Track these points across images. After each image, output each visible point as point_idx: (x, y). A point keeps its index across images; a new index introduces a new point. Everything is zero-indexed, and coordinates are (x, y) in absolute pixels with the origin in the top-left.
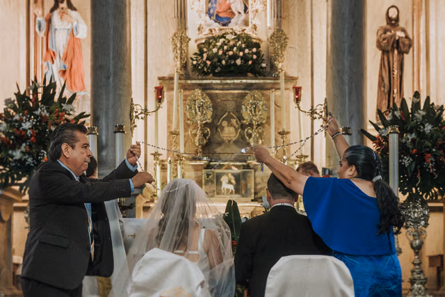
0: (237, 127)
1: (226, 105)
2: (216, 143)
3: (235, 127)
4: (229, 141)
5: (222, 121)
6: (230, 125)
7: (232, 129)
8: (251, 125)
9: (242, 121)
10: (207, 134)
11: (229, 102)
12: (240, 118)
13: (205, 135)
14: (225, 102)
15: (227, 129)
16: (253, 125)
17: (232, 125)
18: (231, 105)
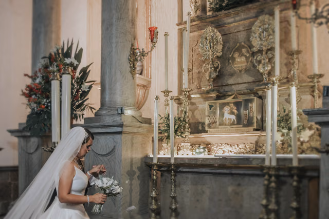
0: (248, 56)
1: (238, 36)
2: (229, 75)
3: (246, 56)
4: (240, 71)
5: (234, 52)
6: (241, 55)
7: (243, 59)
8: (260, 51)
9: (252, 49)
10: (217, 67)
11: (241, 33)
12: (251, 46)
13: (216, 68)
14: (237, 34)
15: (238, 60)
16: (262, 50)
17: (243, 55)
18: (242, 36)
